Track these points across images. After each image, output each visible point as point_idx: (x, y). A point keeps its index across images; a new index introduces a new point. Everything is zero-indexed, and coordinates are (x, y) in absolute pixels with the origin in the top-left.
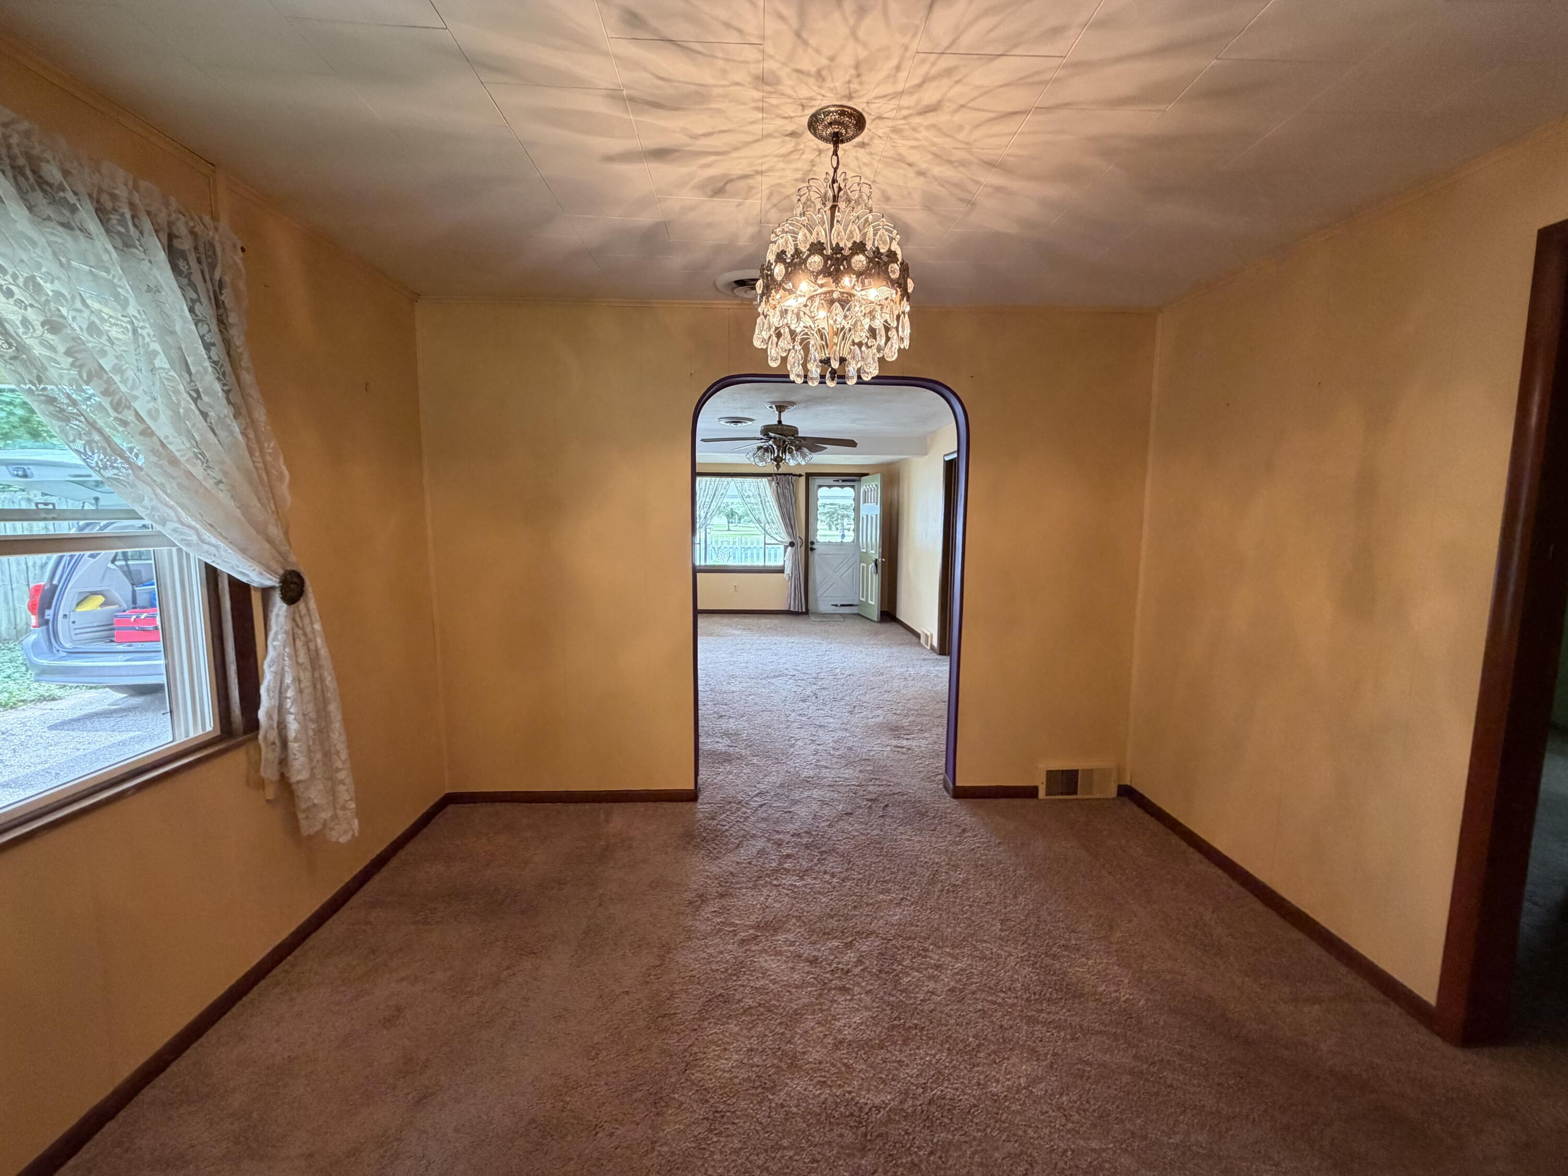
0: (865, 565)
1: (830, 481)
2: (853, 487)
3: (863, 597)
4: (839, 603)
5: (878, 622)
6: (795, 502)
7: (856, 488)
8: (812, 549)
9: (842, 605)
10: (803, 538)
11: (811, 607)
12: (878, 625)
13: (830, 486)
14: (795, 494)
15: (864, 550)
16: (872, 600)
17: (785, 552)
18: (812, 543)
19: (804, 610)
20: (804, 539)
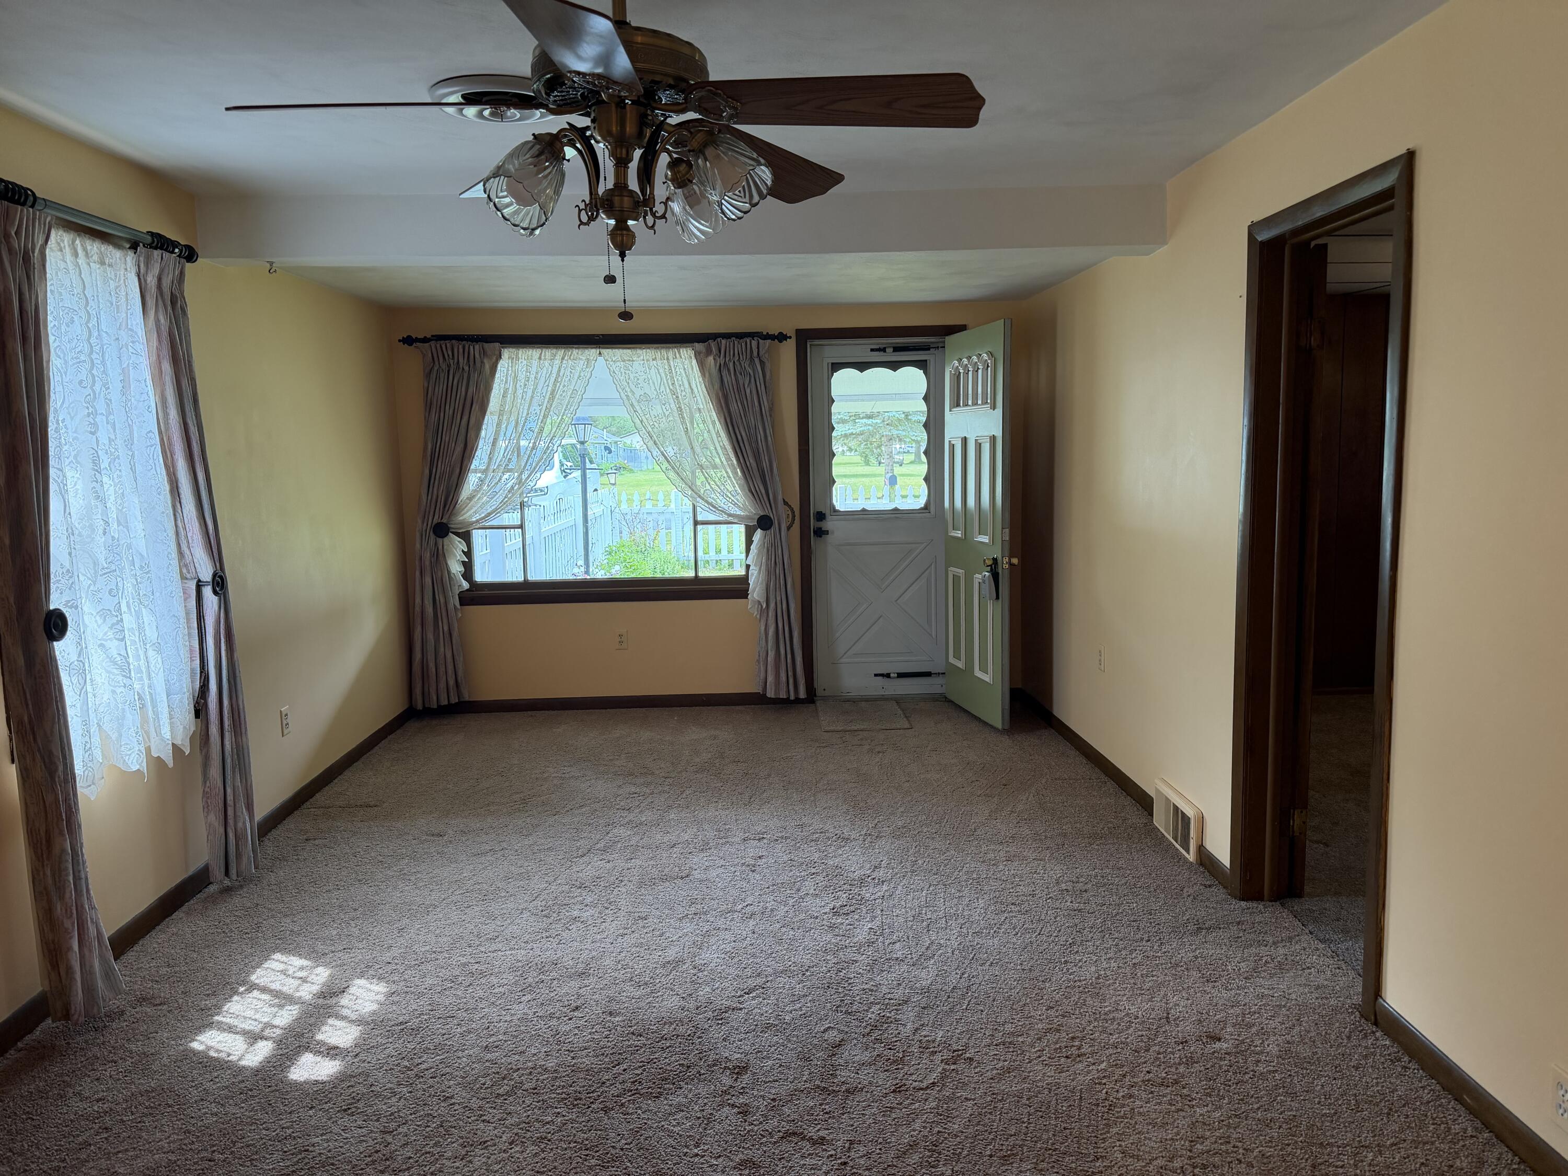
0: (961, 572)
1: (860, 349)
2: (921, 365)
3: (957, 656)
4: (893, 669)
5: (1004, 732)
6: (771, 409)
7: (931, 367)
8: (820, 533)
9: (901, 675)
10: (796, 504)
11: (822, 682)
12: (1006, 740)
13: (862, 366)
14: (769, 386)
15: (959, 534)
16: (984, 669)
17: (749, 542)
18: (821, 516)
19: (802, 694)
20: (796, 506)
